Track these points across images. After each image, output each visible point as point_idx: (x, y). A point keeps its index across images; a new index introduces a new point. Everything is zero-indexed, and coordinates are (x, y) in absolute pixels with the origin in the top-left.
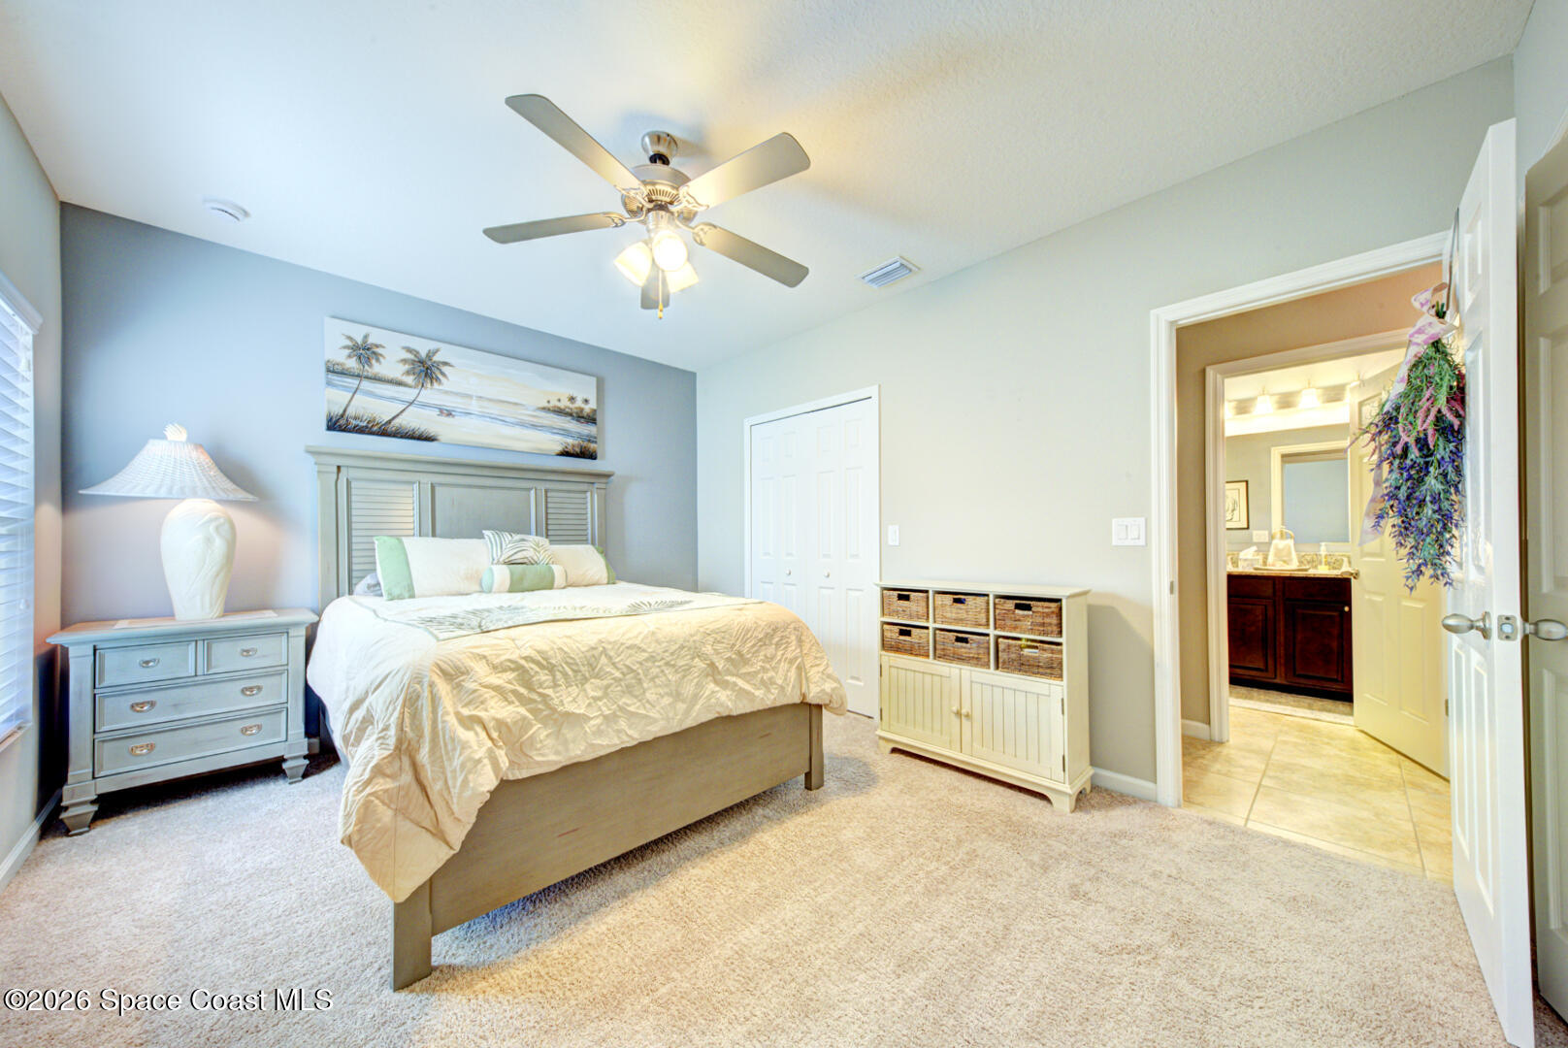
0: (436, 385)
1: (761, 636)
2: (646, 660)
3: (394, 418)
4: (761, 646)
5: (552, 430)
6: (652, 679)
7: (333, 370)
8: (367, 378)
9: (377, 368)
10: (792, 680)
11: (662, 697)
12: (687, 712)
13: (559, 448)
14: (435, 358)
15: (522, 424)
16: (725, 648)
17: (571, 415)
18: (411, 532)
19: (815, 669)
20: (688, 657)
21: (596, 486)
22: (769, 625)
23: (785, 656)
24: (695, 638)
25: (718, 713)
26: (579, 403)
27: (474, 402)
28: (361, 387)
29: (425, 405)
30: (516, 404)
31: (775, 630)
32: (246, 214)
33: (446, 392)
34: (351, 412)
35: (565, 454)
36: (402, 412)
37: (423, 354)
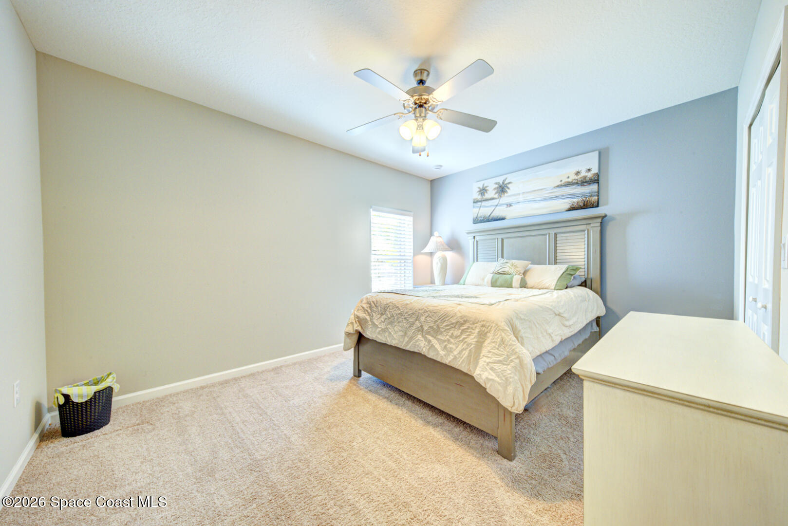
0: (505, 194)
1: (454, 321)
2: (399, 314)
3: (492, 213)
4: (453, 327)
5: (562, 197)
6: (399, 322)
7: (476, 202)
8: (484, 201)
9: (487, 196)
10: (464, 356)
11: (400, 331)
12: (408, 342)
13: (568, 206)
14: (506, 183)
15: (545, 199)
16: (432, 321)
17: (577, 183)
18: (494, 260)
19: (485, 359)
20: (414, 319)
21: (592, 225)
22: (461, 317)
23: (466, 340)
24: (420, 311)
25: (419, 350)
26: (583, 174)
27: (521, 196)
28: (482, 205)
29: (502, 205)
30: (542, 189)
31: (465, 322)
32: (441, 166)
33: (510, 196)
34: (479, 215)
35: (572, 209)
36: (494, 210)
37: (501, 183)
